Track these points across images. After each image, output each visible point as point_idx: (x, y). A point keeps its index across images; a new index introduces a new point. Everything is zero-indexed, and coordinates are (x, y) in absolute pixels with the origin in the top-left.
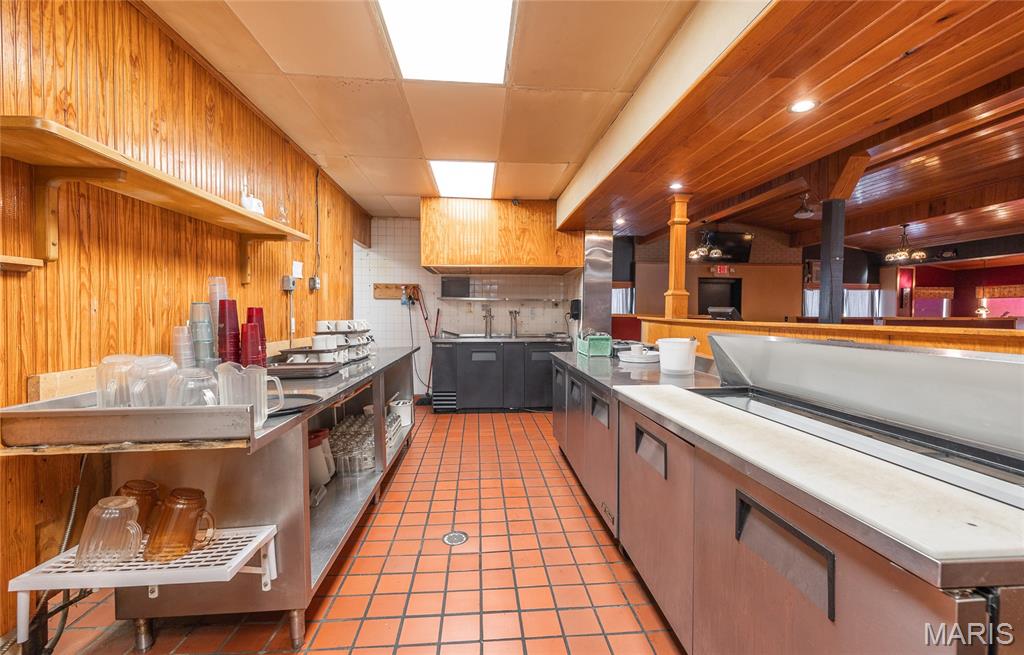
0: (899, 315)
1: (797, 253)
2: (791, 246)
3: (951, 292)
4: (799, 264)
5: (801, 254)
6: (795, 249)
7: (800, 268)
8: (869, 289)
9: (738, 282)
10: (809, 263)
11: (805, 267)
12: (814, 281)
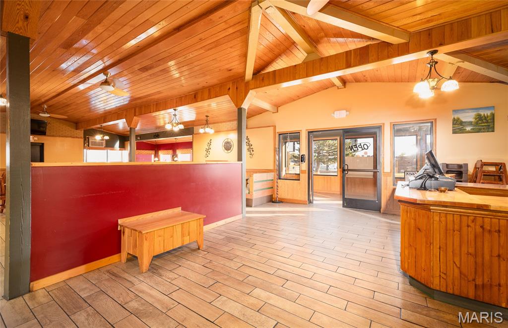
1: (81, 133)
2: (76, 129)
3: (154, 152)
4: (81, 138)
5: (83, 133)
6: (78, 131)
7: (83, 140)
8: (120, 150)
9: (41, 144)
10: (88, 138)
11: (85, 140)
12: (90, 146)
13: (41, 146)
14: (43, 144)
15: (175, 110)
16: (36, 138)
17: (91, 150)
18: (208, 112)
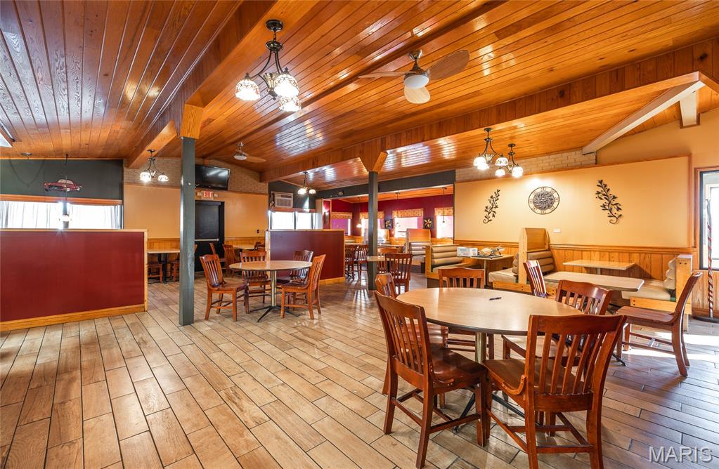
0: (324, 228)
1: (264, 187)
2: (261, 181)
3: (351, 215)
4: (266, 194)
5: (267, 187)
6: (262, 184)
7: (267, 197)
8: (310, 212)
9: (220, 204)
10: (273, 194)
11: (270, 197)
12: (276, 206)
13: (219, 206)
14: (223, 203)
15: (488, 130)
16: (216, 195)
17: (277, 213)
18: (512, 138)
